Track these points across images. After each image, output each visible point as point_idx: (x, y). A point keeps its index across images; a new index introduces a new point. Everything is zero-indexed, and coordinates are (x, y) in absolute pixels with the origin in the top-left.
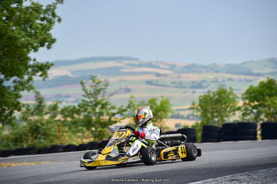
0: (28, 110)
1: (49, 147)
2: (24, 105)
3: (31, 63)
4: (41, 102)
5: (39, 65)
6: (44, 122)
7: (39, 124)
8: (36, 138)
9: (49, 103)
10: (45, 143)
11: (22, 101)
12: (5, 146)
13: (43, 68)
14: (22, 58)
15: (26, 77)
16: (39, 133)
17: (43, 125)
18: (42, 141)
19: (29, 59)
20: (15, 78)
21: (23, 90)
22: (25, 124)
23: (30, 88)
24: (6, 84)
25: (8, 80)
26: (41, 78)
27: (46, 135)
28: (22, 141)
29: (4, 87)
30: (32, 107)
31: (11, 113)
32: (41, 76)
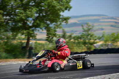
2: (58, 35)
3: (61, 17)
4: (65, 34)
5: (65, 18)
9: (68, 34)
11: (57, 33)
13: (66, 19)
14: (58, 15)
15: (59, 23)
19: (60, 15)
20: (54, 23)
21: (57, 28)
23: (60, 28)
24: (51, 26)
25: (51, 24)
29: (50, 27)
30: (61, 36)
31: (52, 38)
32: (65, 22)
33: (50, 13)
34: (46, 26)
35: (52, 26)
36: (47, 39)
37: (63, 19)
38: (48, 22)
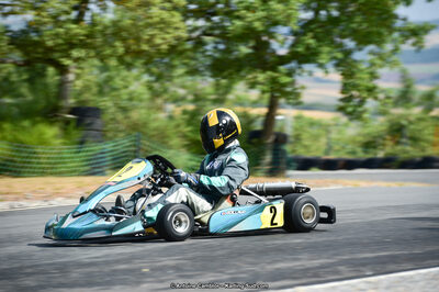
0: (388, 98)
1: (418, 159)
2: (383, 91)
3: (399, 24)
4: (408, 87)
5: (412, 26)
6: (412, 118)
7: (404, 122)
8: (398, 143)
9: (421, 89)
10: (412, 152)
11: (381, 84)
12: (349, 153)
13: (416, 32)
14: (385, 16)
15: (388, 47)
16: (402, 136)
17: (411, 123)
18: (408, 148)
19: (396, 17)
20: (371, 47)
21: (381, 66)
22: (381, 119)
23: (394, 64)
24: (357, 56)
25: (360, 50)
26: (413, 48)
27: (415, 140)
28: (375, 147)
29: (355, 61)
30: (394, 94)
31: (362, 102)
32: (414, 44)
33: (359, 10)
34: (340, 55)
35: (363, 56)
36: (342, 104)
37: (406, 33)
38: (350, 43)
